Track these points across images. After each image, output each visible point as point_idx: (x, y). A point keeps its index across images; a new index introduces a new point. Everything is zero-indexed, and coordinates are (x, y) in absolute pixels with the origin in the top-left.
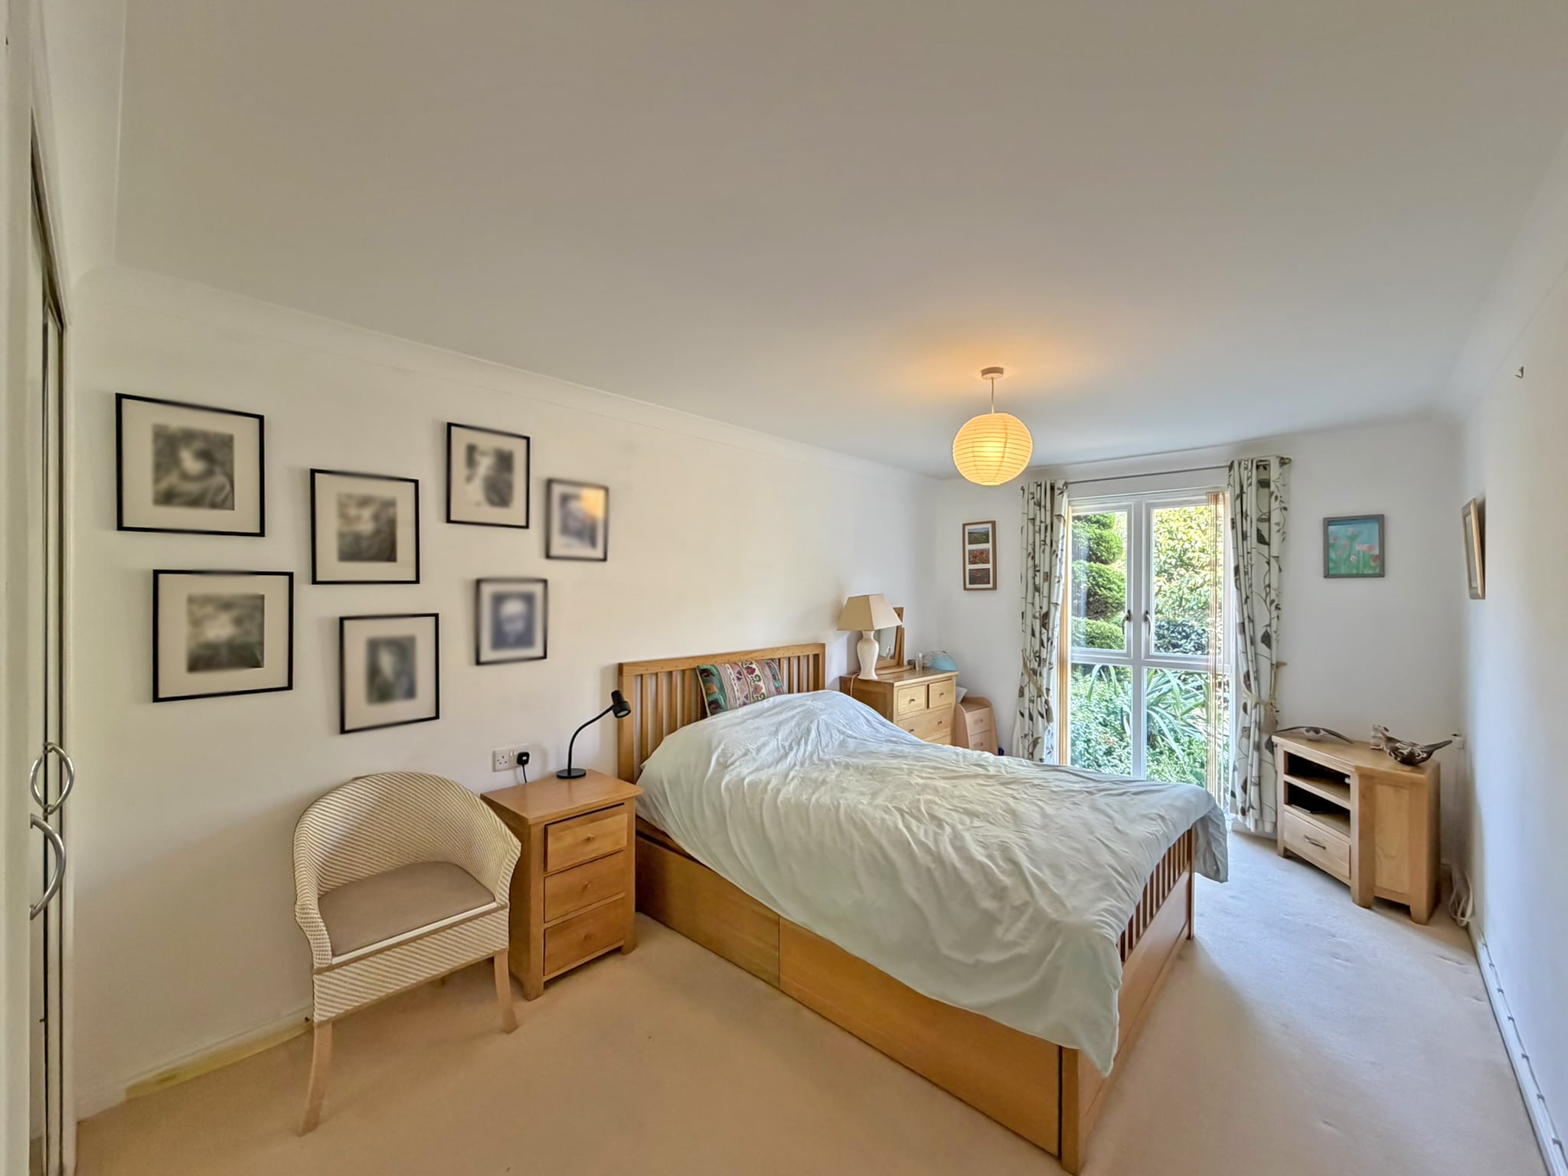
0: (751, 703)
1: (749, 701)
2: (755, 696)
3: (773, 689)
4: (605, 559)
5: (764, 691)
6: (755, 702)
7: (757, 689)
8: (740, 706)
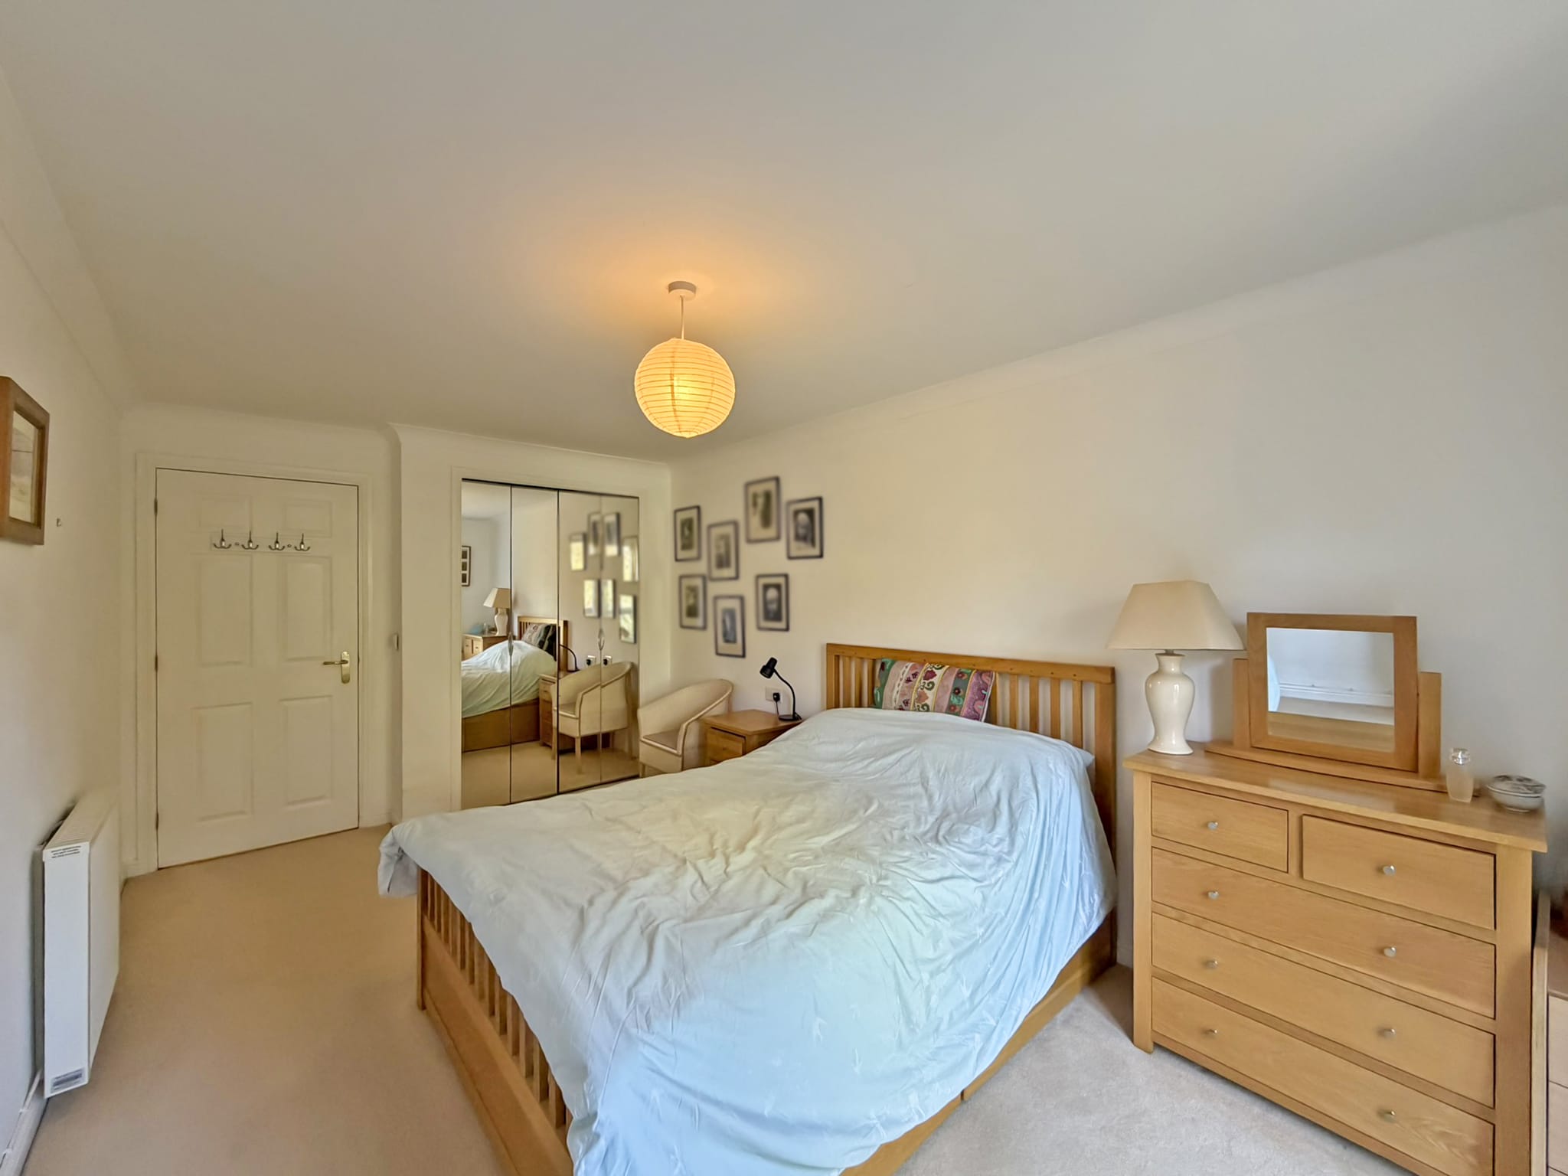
0: (909, 710)
1: (907, 708)
2: (916, 704)
3: (945, 704)
4: (821, 556)
5: (928, 702)
6: (915, 710)
7: (921, 697)
8: (895, 709)
